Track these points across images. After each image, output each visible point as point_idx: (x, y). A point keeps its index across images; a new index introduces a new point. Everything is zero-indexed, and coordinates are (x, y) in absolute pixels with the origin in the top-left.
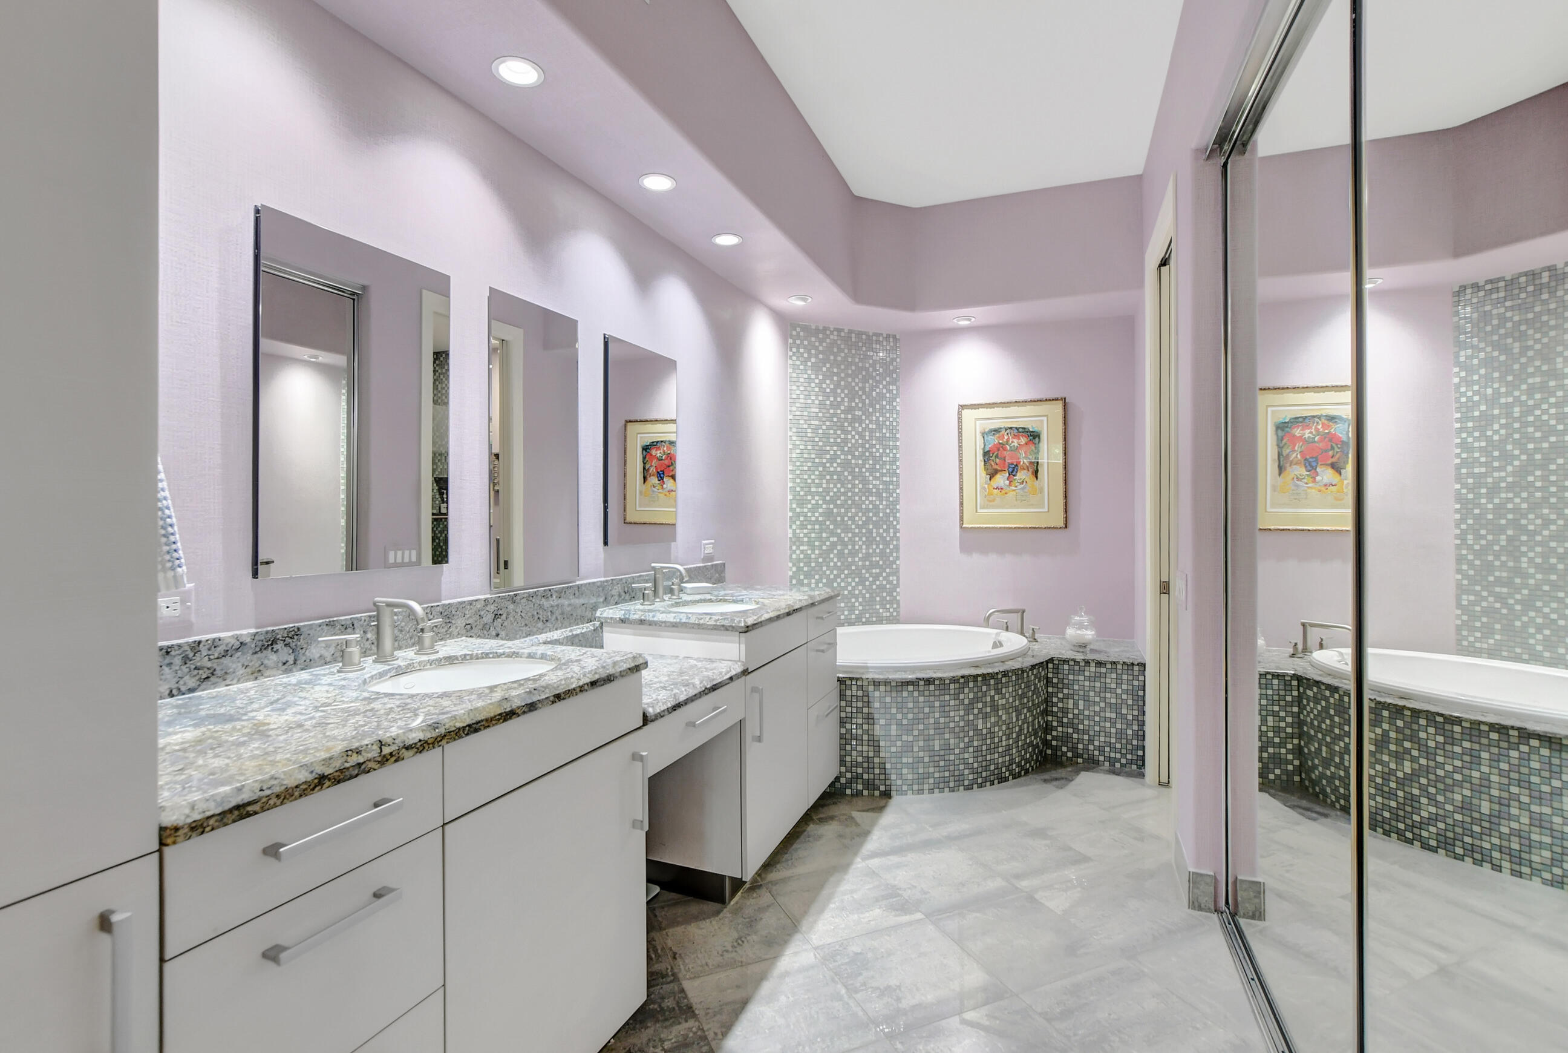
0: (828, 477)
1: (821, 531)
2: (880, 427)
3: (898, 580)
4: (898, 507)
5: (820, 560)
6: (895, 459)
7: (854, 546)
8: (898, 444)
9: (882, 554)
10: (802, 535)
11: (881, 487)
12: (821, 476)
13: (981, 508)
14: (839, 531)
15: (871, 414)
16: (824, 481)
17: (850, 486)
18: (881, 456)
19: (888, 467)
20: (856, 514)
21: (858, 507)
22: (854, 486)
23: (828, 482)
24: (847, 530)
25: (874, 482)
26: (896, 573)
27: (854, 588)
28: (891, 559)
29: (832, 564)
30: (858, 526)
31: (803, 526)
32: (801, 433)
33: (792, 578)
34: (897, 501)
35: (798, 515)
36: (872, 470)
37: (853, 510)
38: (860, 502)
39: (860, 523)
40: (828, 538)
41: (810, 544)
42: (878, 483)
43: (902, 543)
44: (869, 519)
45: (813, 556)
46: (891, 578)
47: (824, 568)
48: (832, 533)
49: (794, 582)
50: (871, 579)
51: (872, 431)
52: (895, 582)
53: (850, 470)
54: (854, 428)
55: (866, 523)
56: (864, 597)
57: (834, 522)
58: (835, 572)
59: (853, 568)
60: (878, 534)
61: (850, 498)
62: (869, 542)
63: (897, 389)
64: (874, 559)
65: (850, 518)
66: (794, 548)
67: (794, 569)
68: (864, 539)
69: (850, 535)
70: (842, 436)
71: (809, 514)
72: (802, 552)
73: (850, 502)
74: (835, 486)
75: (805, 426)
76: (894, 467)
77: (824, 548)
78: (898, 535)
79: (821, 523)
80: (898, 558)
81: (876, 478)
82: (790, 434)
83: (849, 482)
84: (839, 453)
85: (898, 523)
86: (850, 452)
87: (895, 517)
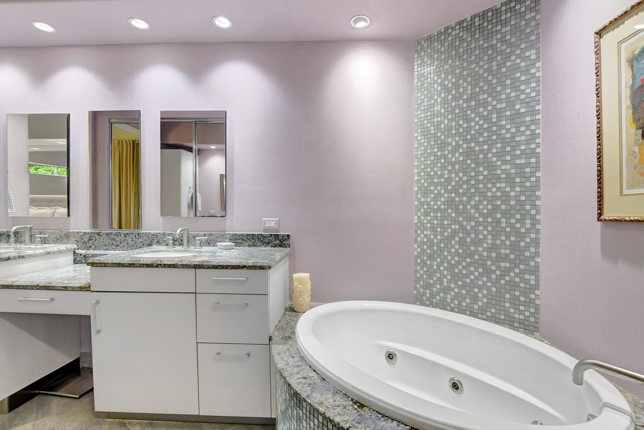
0: (450, 168)
1: (443, 218)
2: (510, 103)
3: (537, 280)
4: (538, 193)
5: (442, 245)
6: (534, 136)
7: (477, 234)
8: (539, 117)
9: (514, 247)
10: (425, 221)
11: (513, 171)
12: (443, 167)
13: (628, 188)
14: (461, 219)
15: (500, 94)
16: (446, 172)
17: (473, 174)
18: (513, 137)
19: (523, 147)
20: (480, 202)
21: (483, 195)
22: (478, 173)
23: (450, 172)
24: (470, 218)
25: (503, 167)
26: (535, 271)
27: (477, 278)
28: (527, 254)
29: (453, 250)
30: (482, 215)
31: (426, 214)
32: (425, 132)
33: (417, 257)
34: (536, 186)
35: (422, 204)
36: (500, 155)
37: (477, 199)
38: (485, 190)
39: (485, 211)
40: (449, 226)
41: (433, 229)
42: (508, 167)
43: (542, 237)
44: (496, 208)
45: (435, 241)
46: (527, 277)
47: (446, 253)
48: (455, 221)
49: (419, 261)
50: (498, 273)
51: (499, 112)
52: (533, 282)
53: (473, 157)
54: (478, 114)
55: (491, 213)
56: (489, 289)
57: (456, 210)
58: (457, 258)
59: (476, 257)
60: (508, 224)
61: (473, 186)
62: (496, 234)
63: (538, 53)
64: (503, 251)
65: (473, 207)
66: (419, 232)
67: (419, 250)
68: (490, 228)
69: (473, 223)
70: (465, 125)
71: (432, 203)
72: (426, 236)
73: (473, 190)
74: (457, 175)
75: (429, 125)
76: (533, 146)
77: (446, 234)
78: (538, 227)
79: (443, 211)
80: (537, 254)
81: (505, 162)
82: (416, 135)
83: (472, 169)
84: (461, 142)
85: (538, 212)
86: (473, 139)
87: (534, 206)
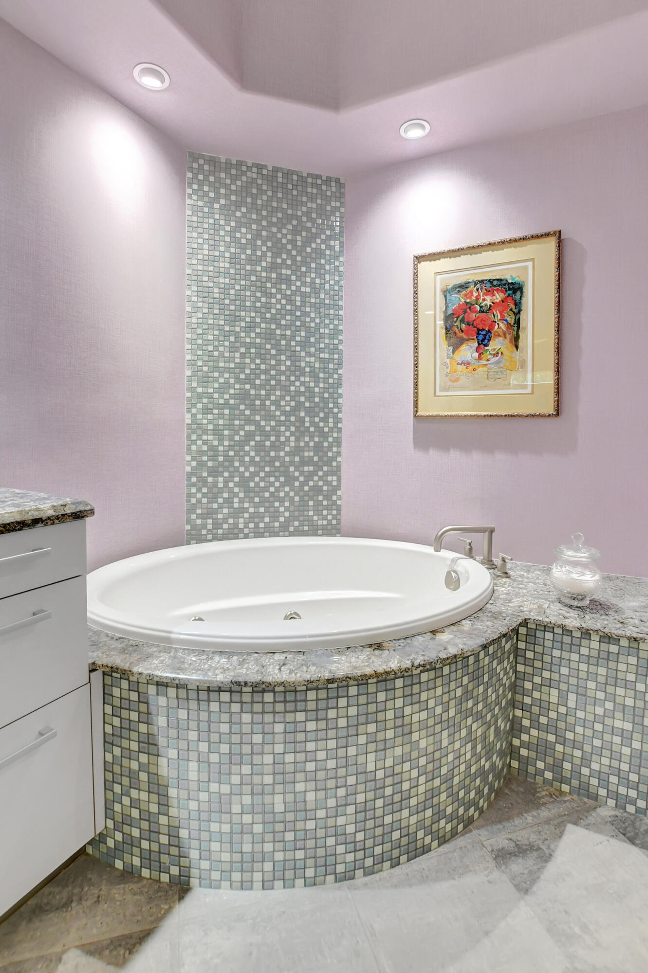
0: (243, 350)
1: (232, 417)
2: (316, 291)
3: (339, 480)
4: (340, 391)
5: (231, 453)
6: (337, 332)
7: (278, 437)
8: (341, 313)
9: (318, 448)
10: (205, 422)
11: (317, 365)
12: (233, 348)
13: (440, 391)
14: (258, 418)
15: (304, 275)
16: (237, 355)
17: (273, 362)
18: (318, 326)
19: (327, 341)
20: (282, 398)
21: (286, 389)
22: (279, 362)
23: (243, 356)
24: (269, 417)
25: (307, 359)
26: (337, 472)
27: (277, 490)
28: (330, 454)
29: (247, 459)
30: (284, 413)
31: (206, 410)
32: (204, 293)
33: (190, 474)
34: (339, 384)
35: (200, 396)
36: (304, 344)
37: (278, 393)
38: (288, 383)
39: (288, 409)
40: (242, 427)
41: (217, 432)
42: (313, 360)
43: (344, 436)
44: (299, 406)
45: (221, 448)
46: (330, 478)
47: (237, 464)
48: (248, 421)
49: (194, 479)
50: (301, 479)
51: (304, 295)
52: (335, 483)
53: (273, 342)
54: (279, 291)
55: (294, 410)
56: (292, 500)
57: (252, 407)
58: (252, 469)
59: (277, 464)
60: (312, 423)
61: (273, 378)
62: (300, 433)
63: (341, 246)
64: (306, 454)
65: (273, 403)
66: (194, 437)
67: (194, 464)
68: (293, 429)
69: (273, 423)
70: (263, 300)
71: (216, 396)
72: (205, 443)
73: (273, 383)
74: (253, 361)
75: (211, 284)
76: (336, 342)
77: (237, 438)
78: (340, 425)
79: (232, 408)
80: (339, 454)
81: (309, 354)
82: (188, 293)
83: (273, 357)
84: (258, 320)
85: (340, 411)
86: (274, 319)
87: (336, 404)
